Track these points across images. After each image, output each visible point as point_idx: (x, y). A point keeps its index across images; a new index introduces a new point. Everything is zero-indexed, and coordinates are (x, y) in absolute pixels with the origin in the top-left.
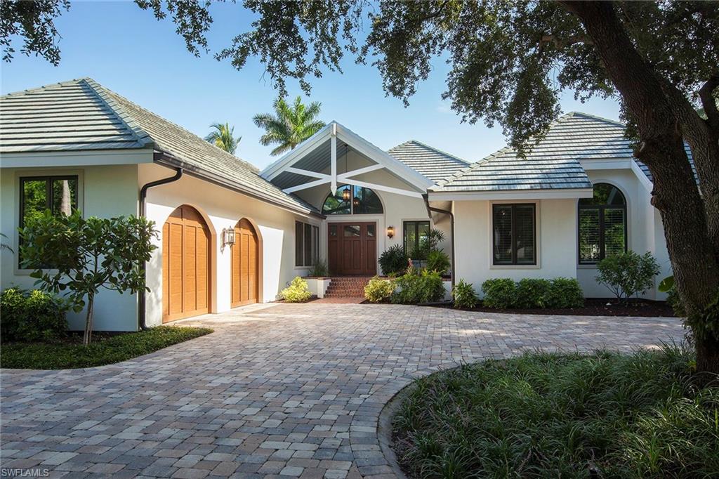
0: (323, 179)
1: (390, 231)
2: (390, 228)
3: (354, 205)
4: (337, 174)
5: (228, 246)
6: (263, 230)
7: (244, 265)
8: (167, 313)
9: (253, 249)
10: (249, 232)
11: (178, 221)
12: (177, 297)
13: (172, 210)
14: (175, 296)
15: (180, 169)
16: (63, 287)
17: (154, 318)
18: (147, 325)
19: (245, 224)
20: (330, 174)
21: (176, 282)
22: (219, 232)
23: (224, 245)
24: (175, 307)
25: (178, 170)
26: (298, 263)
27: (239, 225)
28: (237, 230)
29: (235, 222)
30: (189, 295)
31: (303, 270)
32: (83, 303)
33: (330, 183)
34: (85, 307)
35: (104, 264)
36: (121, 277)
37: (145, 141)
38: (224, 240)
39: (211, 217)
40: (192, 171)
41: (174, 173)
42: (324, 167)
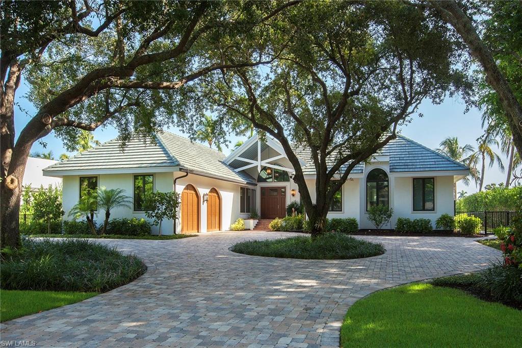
0: (254, 163)
1: (293, 192)
2: (293, 190)
3: (274, 176)
4: (261, 161)
5: (205, 202)
6: (222, 193)
7: (213, 211)
8: (182, 230)
9: (218, 203)
10: (215, 195)
11: (186, 191)
12: (186, 224)
13: (184, 187)
14: (185, 223)
15: (188, 172)
16: (153, 217)
17: (179, 230)
18: (177, 233)
19: (214, 190)
20: (257, 161)
21: (185, 217)
22: (202, 196)
23: (204, 202)
24: (185, 228)
25: (187, 172)
26: (242, 211)
27: (211, 192)
28: (210, 194)
29: (209, 190)
30: (190, 223)
31: (245, 215)
32: (158, 223)
33: (257, 166)
34: (159, 224)
35: (165, 209)
36: (169, 213)
37: (177, 163)
38: (204, 199)
39: (199, 189)
40: (192, 172)
41: (186, 174)
42: (254, 157)
